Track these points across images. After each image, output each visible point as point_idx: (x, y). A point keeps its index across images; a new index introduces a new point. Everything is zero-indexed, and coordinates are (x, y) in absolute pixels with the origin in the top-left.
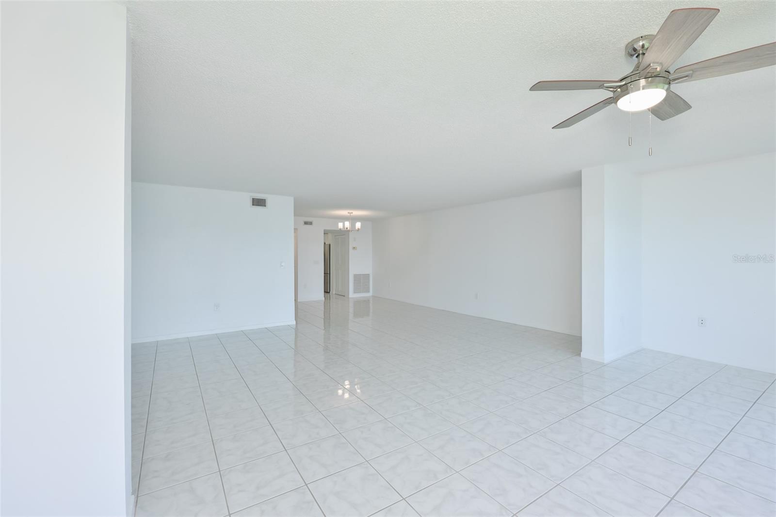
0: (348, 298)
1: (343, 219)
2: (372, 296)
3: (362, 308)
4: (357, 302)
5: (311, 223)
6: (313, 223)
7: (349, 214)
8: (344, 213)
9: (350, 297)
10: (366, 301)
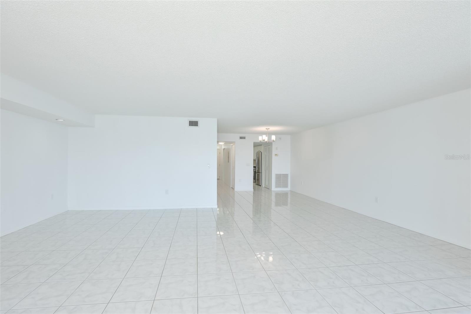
0: (271, 190)
1: (262, 133)
2: (290, 191)
3: (282, 199)
4: (278, 195)
5: (244, 138)
6: (246, 138)
7: (266, 130)
8: (263, 129)
9: (272, 190)
10: (286, 194)
